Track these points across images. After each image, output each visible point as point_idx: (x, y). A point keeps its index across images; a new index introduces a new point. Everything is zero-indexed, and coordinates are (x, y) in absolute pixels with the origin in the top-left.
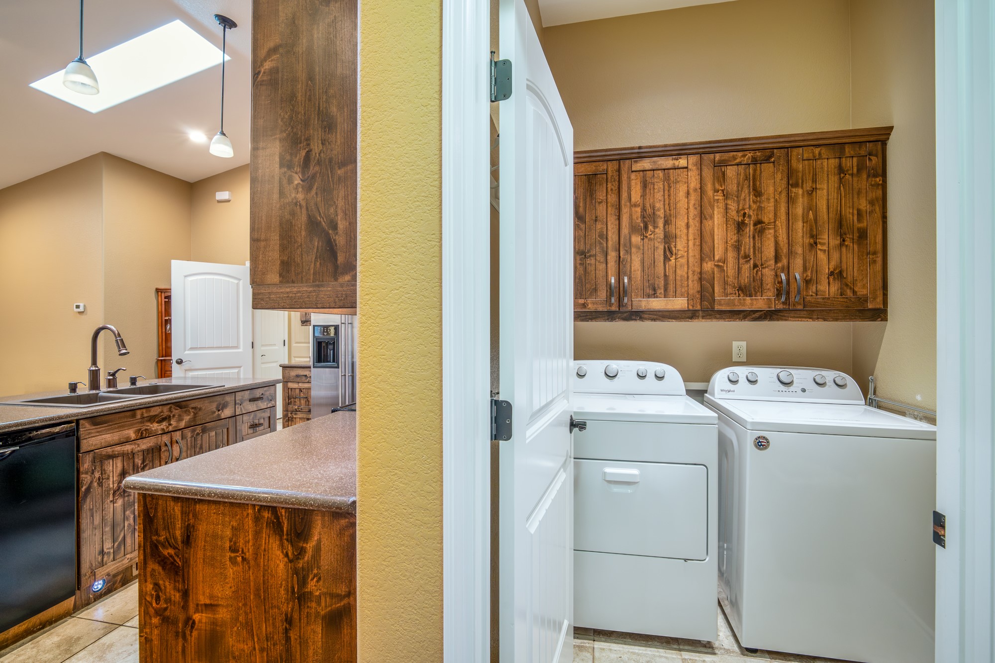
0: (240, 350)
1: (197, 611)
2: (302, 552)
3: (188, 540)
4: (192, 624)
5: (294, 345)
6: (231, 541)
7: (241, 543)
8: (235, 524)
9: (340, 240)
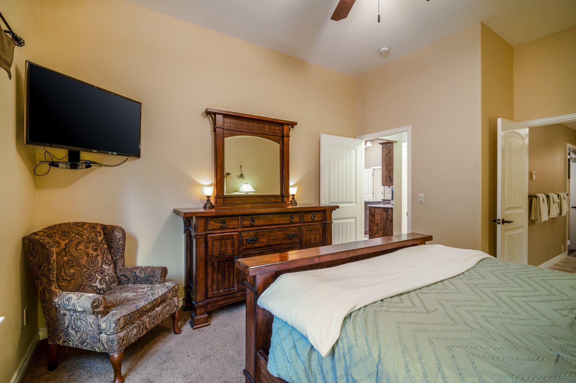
0: (370, 195)
2: (387, 214)
3: (374, 213)
5: (386, 194)
7: (381, 212)
9: (392, 178)
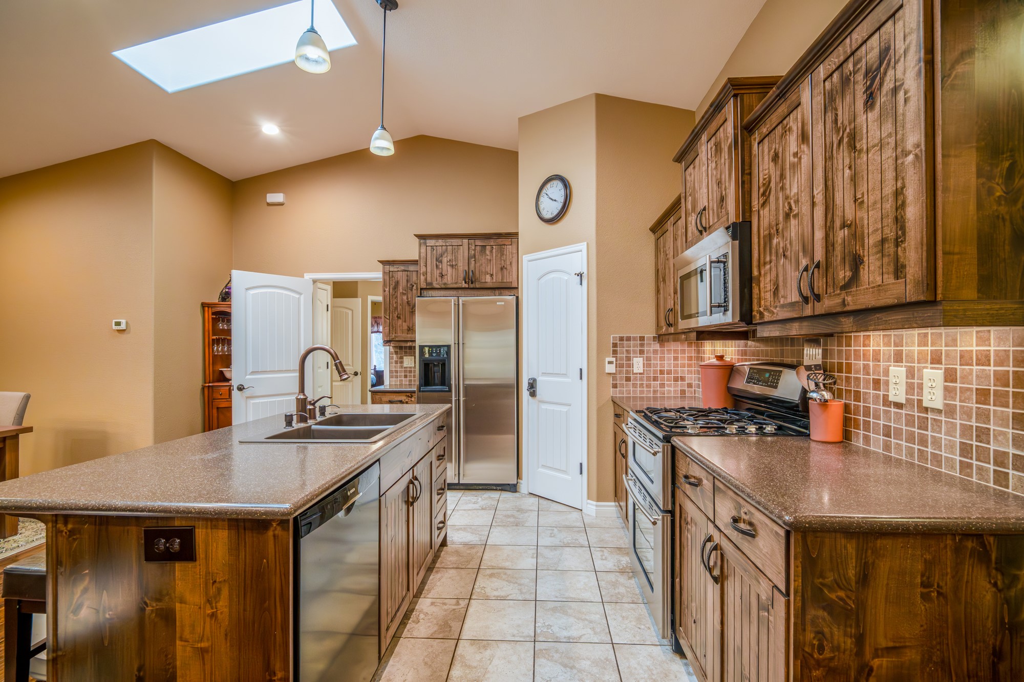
1: (876, 655)
2: (1014, 580)
3: (864, 579)
4: (869, 671)
6: (922, 576)
7: (936, 579)
8: (928, 557)
